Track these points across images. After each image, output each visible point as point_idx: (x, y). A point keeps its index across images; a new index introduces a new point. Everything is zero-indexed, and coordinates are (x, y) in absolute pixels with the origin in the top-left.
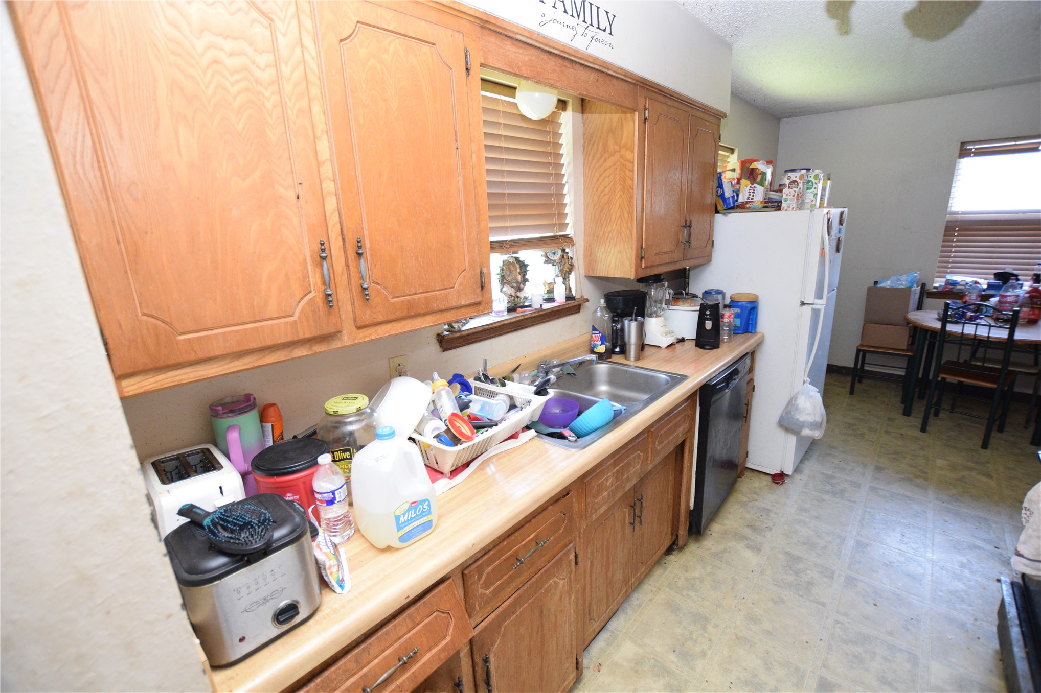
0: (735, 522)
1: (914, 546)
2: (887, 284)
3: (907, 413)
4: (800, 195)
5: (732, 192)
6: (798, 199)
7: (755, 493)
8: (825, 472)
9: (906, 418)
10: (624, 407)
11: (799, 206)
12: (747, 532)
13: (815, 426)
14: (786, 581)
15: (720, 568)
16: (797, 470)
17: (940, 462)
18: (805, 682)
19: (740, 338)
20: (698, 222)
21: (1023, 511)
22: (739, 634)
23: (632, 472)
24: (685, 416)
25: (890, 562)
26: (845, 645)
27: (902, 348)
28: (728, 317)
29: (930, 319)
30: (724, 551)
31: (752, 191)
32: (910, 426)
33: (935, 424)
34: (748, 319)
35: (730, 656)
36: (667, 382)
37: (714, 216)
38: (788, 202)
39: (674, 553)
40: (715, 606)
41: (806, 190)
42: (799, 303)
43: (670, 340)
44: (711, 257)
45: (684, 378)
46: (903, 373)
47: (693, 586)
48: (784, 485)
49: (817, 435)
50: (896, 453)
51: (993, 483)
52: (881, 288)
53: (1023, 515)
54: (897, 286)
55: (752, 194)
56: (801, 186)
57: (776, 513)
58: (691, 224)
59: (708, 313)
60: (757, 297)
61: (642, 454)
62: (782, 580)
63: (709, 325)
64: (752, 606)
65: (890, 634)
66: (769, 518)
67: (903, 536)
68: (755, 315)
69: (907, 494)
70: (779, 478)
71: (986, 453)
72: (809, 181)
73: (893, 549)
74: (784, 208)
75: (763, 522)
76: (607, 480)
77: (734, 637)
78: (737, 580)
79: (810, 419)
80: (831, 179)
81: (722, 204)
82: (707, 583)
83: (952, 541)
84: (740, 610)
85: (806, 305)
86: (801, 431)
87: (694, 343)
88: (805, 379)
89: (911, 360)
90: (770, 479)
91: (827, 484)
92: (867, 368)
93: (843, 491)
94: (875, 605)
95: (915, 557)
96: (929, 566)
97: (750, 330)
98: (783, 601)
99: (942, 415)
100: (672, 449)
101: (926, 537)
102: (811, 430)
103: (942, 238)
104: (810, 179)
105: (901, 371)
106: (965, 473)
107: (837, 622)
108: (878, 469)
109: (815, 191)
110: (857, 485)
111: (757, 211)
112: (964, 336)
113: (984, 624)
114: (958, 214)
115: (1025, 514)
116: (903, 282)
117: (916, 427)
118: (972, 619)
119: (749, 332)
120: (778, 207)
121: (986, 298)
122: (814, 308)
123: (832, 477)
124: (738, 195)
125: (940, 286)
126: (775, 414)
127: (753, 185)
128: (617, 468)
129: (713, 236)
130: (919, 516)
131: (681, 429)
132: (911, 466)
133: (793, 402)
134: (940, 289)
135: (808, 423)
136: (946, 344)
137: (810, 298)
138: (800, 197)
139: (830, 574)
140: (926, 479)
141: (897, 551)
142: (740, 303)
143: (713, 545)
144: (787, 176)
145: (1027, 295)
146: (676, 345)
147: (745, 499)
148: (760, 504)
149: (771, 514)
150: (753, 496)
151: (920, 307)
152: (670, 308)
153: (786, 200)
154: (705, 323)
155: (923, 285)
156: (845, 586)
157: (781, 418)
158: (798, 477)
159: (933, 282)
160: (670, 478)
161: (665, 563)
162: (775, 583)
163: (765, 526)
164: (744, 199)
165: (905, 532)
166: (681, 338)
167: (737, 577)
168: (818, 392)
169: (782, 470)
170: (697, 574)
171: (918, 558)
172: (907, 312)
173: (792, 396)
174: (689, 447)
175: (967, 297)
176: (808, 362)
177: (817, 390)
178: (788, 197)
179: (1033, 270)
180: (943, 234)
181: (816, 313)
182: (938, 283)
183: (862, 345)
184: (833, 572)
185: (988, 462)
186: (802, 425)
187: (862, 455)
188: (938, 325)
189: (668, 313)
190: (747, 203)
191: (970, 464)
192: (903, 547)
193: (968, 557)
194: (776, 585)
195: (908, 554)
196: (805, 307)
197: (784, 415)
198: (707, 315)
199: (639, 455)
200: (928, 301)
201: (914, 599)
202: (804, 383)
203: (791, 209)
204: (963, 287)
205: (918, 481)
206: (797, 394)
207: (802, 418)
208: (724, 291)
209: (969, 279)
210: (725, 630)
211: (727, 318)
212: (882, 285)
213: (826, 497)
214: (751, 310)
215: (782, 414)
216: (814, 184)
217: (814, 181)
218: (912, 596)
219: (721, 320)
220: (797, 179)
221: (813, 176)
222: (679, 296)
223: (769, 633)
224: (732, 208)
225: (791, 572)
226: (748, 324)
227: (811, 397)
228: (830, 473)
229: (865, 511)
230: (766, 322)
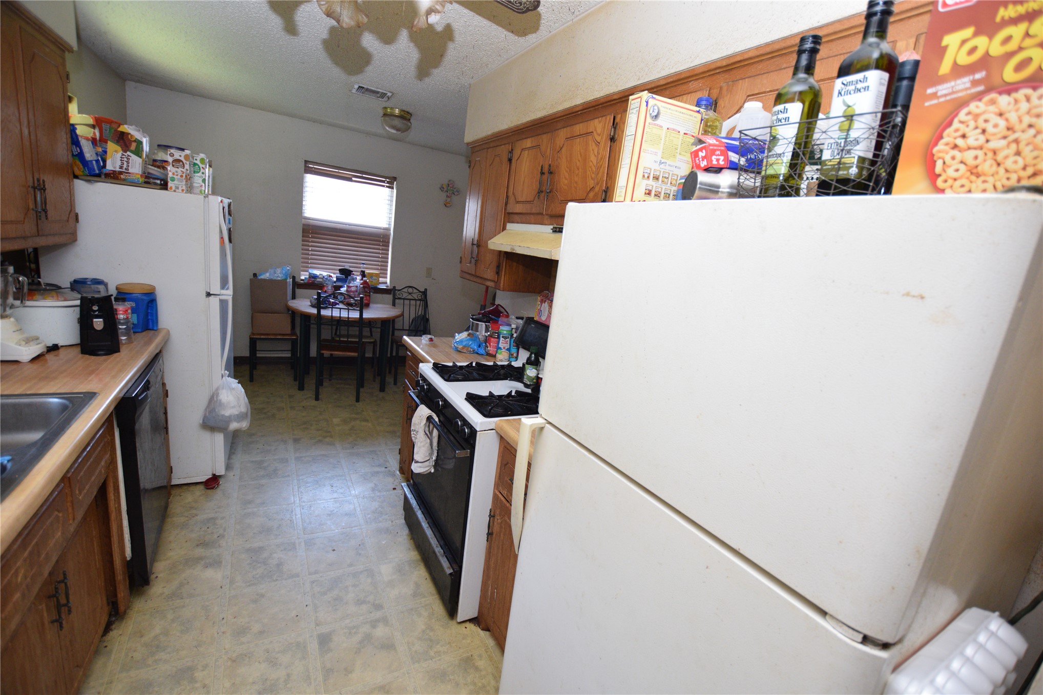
0: (181, 548)
1: (341, 491)
2: (266, 276)
3: (301, 388)
4: (188, 177)
5: (95, 155)
6: (187, 181)
7: (192, 508)
8: (254, 459)
9: (301, 393)
10: (9, 458)
11: (189, 189)
12: (200, 551)
13: (240, 417)
14: (257, 576)
15: (184, 606)
16: (228, 467)
17: (336, 421)
18: (309, 649)
19: (141, 338)
20: (54, 185)
21: (412, 433)
22: (234, 656)
23: (51, 545)
24: (104, 445)
25: (331, 511)
26: (325, 596)
27: (288, 333)
28: (122, 311)
29: (304, 304)
30: (181, 585)
31: (125, 159)
32: (305, 398)
33: (325, 391)
34: (147, 314)
35: (234, 683)
36: (64, 408)
37: (73, 181)
38: (176, 182)
39: (114, 626)
40: (195, 649)
41: (193, 173)
42: (205, 294)
43: (35, 350)
44: (76, 235)
45: (90, 396)
46: (289, 355)
47: (158, 647)
48: (221, 487)
49: (244, 426)
50: (305, 423)
51: (370, 424)
52: (261, 279)
53: (413, 435)
54: (275, 278)
55: (125, 163)
56: (187, 166)
57: (223, 518)
58: (44, 186)
59: (95, 308)
60: (154, 288)
61: (60, 515)
62: (253, 578)
63: (98, 324)
64: (235, 620)
65: (351, 565)
66: (217, 527)
67: (332, 486)
68: (155, 310)
69: (323, 452)
70: (213, 482)
71: (360, 404)
72: (195, 164)
73: (329, 500)
74: (171, 188)
75: (212, 533)
76: (17, 573)
77: (229, 663)
78: (208, 606)
79: (235, 412)
80: (212, 166)
81: (81, 167)
82: (174, 632)
83: (362, 475)
84: (224, 633)
85: (212, 296)
86: (228, 426)
87: (79, 349)
88: (223, 372)
89: (294, 343)
90: (202, 487)
91: (260, 470)
92: (259, 355)
93: (275, 470)
94: (334, 550)
95: (345, 499)
96: (355, 501)
97: (151, 327)
98: (262, 596)
99: (325, 384)
100: (95, 493)
101: (346, 480)
102: (238, 422)
103: (300, 238)
104: (195, 162)
105: (287, 354)
106: (353, 423)
107: (313, 582)
108: (296, 441)
109: (203, 175)
110: (285, 461)
111: (133, 184)
112: (333, 318)
113: (397, 521)
114: (310, 220)
115: (414, 434)
116: (279, 274)
117: (310, 397)
118: (390, 522)
119: (150, 330)
120: (164, 186)
121: (339, 288)
122: (221, 298)
123: (261, 462)
124: (104, 161)
125: (305, 278)
126: (197, 416)
127: (126, 152)
128: (29, 549)
129: (75, 208)
130: (337, 467)
131: (103, 463)
132: (318, 430)
133: (215, 399)
134: (306, 281)
135: (234, 416)
136: (322, 326)
137: (216, 288)
138: (189, 179)
139: (292, 547)
140: (331, 437)
141: (333, 500)
142: (134, 295)
143: (165, 587)
144: (169, 153)
145: (362, 286)
146: (46, 355)
147: (182, 519)
148: (202, 517)
149: (217, 521)
150: (190, 512)
151: (294, 297)
152: (26, 305)
153: (173, 179)
154: (92, 322)
155: (294, 278)
156: (308, 549)
157: (205, 419)
158: (231, 474)
159: (300, 275)
160: (94, 532)
161: (106, 647)
162: (248, 584)
163: (216, 536)
164: (114, 167)
165: (332, 484)
166: (51, 345)
167: (207, 603)
168: (238, 383)
169: (214, 473)
170: (157, 630)
171: (347, 498)
172: (287, 301)
173: (212, 394)
174: (114, 482)
175: (325, 288)
176: (223, 353)
177: (237, 381)
178: (175, 176)
179: (360, 268)
180: (301, 236)
181: (223, 303)
182: (304, 276)
183: (253, 334)
184: (294, 544)
185: (363, 411)
186: (229, 419)
187: (280, 433)
188: (314, 311)
189: (21, 311)
190: (121, 173)
191: (353, 416)
192: (335, 495)
193: (374, 482)
194: (249, 586)
195: (341, 499)
196: (212, 298)
197: (208, 414)
198: (96, 311)
199: (57, 517)
200: (299, 291)
201: (355, 530)
202: (222, 377)
203: (180, 190)
204: (321, 280)
205: (327, 440)
206: (217, 389)
207: (227, 413)
208: (105, 280)
209: (325, 274)
210: (217, 663)
211: (123, 314)
212: (262, 277)
213: (263, 481)
214: (149, 303)
215: (205, 414)
216: (201, 169)
217: (201, 166)
218: (353, 528)
219: (116, 316)
220: (182, 159)
221: (199, 159)
222: (34, 287)
223: (261, 633)
224: (99, 175)
225: (259, 565)
226: (148, 320)
227: (233, 389)
228: (258, 459)
229: (299, 480)
230: (167, 315)
